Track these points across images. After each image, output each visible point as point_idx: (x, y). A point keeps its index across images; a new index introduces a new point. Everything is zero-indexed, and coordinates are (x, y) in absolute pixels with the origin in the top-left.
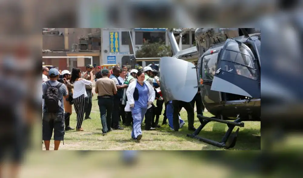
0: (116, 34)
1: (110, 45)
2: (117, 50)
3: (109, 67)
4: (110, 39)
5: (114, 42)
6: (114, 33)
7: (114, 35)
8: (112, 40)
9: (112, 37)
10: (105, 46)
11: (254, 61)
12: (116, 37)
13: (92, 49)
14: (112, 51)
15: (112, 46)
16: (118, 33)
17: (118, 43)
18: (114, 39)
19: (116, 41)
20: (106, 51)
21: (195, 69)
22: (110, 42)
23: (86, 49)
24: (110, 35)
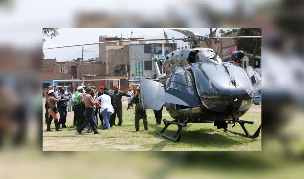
0: (141, 62)
1: (136, 71)
2: (141, 74)
3: (135, 86)
4: (136, 66)
5: (139, 69)
6: (139, 62)
7: (139, 64)
8: (138, 67)
9: (138, 64)
10: (132, 71)
11: (193, 82)
12: (141, 64)
13: (123, 74)
14: (138, 75)
15: (138, 72)
16: (142, 62)
17: (142, 69)
18: (139, 66)
19: (141, 68)
20: (133, 75)
21: (164, 88)
22: (136, 69)
23: (119, 74)
24: (136, 64)
